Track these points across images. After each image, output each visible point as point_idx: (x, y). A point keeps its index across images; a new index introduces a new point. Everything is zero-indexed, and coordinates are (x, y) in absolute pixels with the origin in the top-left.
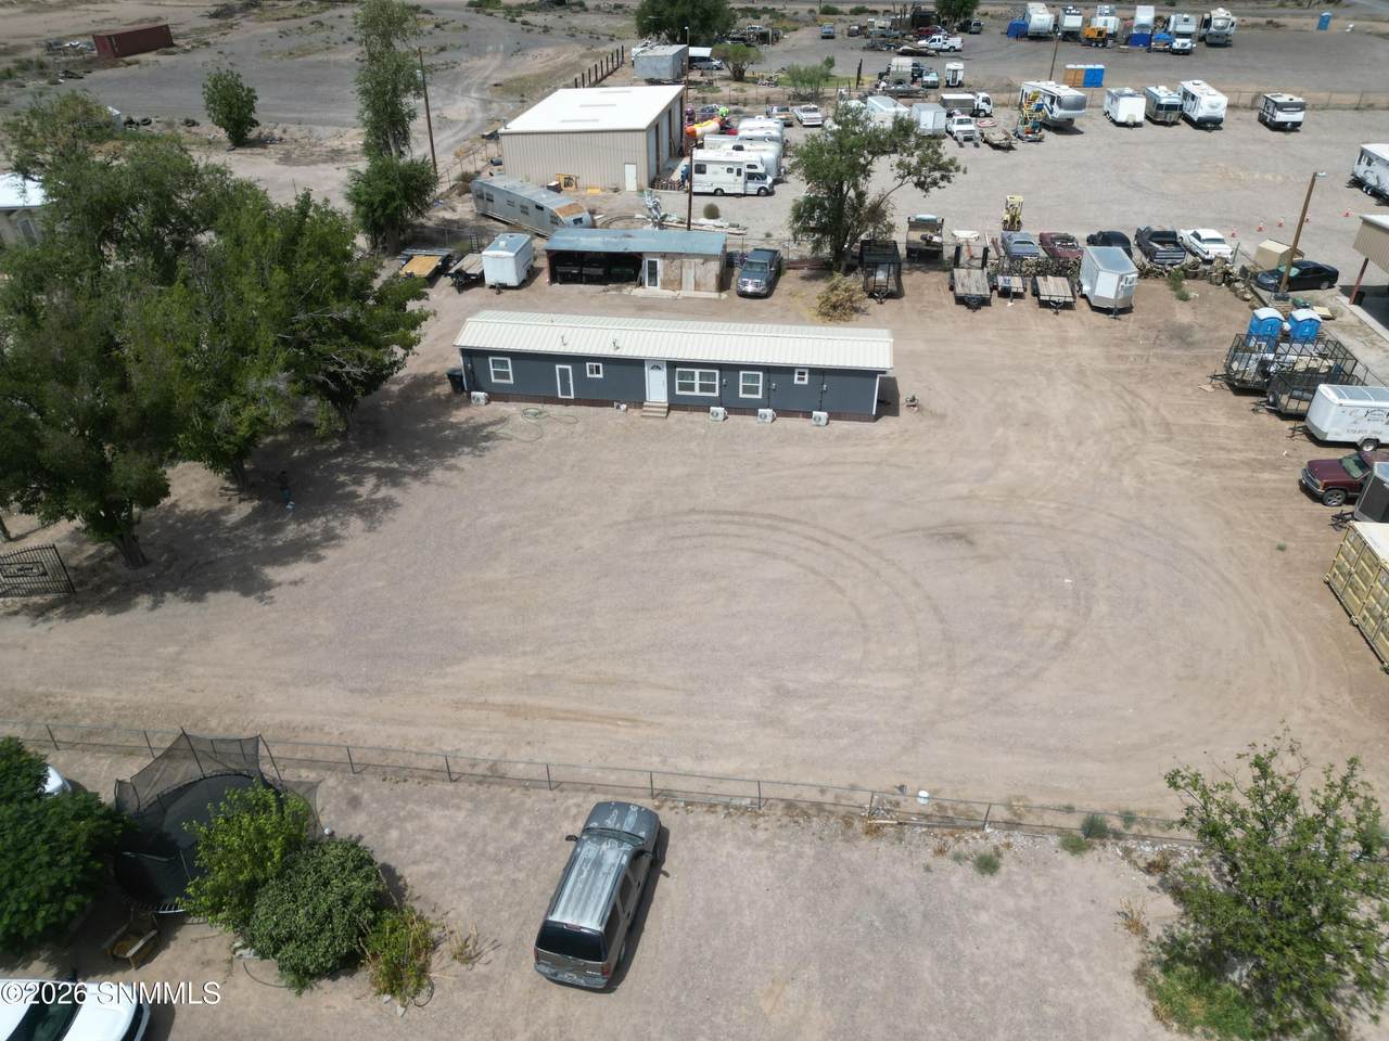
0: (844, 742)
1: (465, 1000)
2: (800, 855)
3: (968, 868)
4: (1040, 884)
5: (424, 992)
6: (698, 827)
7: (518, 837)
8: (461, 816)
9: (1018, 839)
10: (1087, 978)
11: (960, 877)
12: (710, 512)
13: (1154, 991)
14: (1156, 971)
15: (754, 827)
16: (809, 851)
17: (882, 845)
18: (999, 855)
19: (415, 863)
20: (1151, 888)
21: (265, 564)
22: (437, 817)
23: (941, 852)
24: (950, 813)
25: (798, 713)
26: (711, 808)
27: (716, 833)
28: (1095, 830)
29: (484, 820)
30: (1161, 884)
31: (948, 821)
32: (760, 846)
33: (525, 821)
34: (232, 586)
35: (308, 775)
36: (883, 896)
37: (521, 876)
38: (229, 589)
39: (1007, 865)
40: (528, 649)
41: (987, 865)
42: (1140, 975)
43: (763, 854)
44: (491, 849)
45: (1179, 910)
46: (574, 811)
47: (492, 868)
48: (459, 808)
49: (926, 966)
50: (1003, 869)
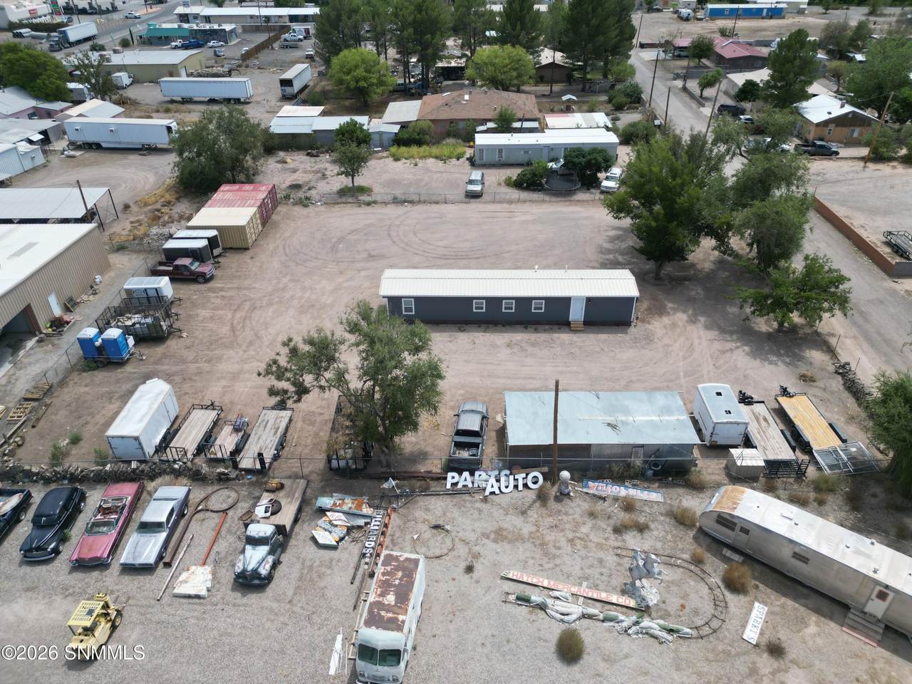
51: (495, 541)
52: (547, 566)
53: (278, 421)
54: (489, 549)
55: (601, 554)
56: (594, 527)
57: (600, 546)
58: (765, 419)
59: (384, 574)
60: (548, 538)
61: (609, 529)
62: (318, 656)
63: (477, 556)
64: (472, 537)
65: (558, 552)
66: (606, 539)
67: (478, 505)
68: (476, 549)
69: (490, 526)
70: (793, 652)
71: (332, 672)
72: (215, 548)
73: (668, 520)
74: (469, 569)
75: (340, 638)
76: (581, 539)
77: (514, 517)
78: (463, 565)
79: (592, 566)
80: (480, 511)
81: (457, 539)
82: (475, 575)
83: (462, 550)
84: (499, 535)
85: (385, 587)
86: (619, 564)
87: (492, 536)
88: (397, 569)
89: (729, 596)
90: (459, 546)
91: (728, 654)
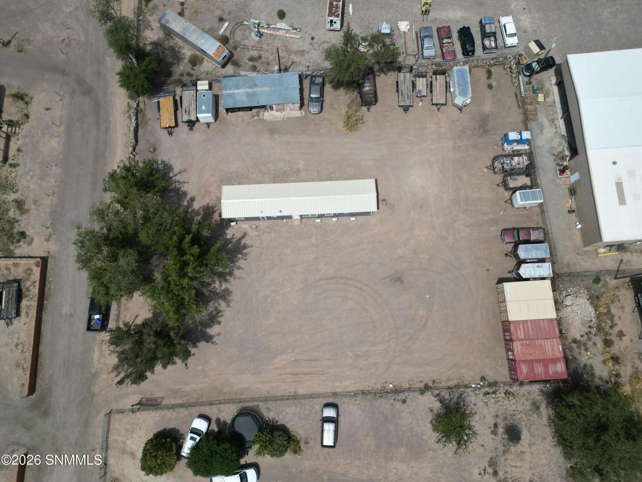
0: (373, 370)
1: (309, 452)
2: (366, 406)
3: (400, 403)
4: (414, 404)
5: (302, 452)
6: (344, 402)
7: (307, 412)
8: (293, 408)
9: (411, 394)
10: (421, 424)
11: (398, 405)
12: (326, 279)
13: (433, 425)
14: (434, 421)
15: (356, 400)
16: (368, 404)
17: (382, 400)
18: (406, 398)
19: (288, 422)
20: (436, 401)
21: (206, 328)
22: (288, 410)
23: (395, 400)
24: (397, 388)
25: (362, 362)
26: (346, 396)
27: (348, 403)
28: (427, 387)
29: (298, 409)
30: (438, 400)
31: (396, 391)
32: (357, 405)
33: (307, 407)
34: (202, 339)
35: (255, 403)
36: (383, 413)
37: (311, 422)
38: (201, 341)
39: (408, 401)
40: (290, 351)
41: (404, 401)
42: (431, 422)
43: (359, 406)
44: (302, 416)
45: (440, 405)
46: (317, 403)
47: (304, 421)
48: (292, 407)
49: (392, 428)
50: (407, 401)
51: (304, 51)
52: (286, 42)
53: (403, 99)
54: (306, 47)
55: (267, 48)
56: (268, 58)
57: (267, 51)
58: (186, 112)
59: (338, 11)
60: (285, 53)
61: (263, 58)
62: (356, 8)
63: (311, 44)
64: (312, 51)
65: (282, 48)
66: (264, 54)
67: (311, 65)
68: (311, 47)
69: (306, 56)
70: (216, 19)
71: (351, 5)
72: (403, 40)
73: (241, 63)
74: (313, 38)
75: (351, 14)
76: (274, 54)
77: (297, 60)
78: (315, 40)
79: (271, 43)
80: (310, 62)
81: (318, 50)
82: (311, 37)
83: (316, 46)
84: (302, 53)
85: (337, 7)
86: (262, 44)
87: (305, 52)
88: (334, 13)
89: (229, 36)
90: (317, 48)
91: (236, 18)
